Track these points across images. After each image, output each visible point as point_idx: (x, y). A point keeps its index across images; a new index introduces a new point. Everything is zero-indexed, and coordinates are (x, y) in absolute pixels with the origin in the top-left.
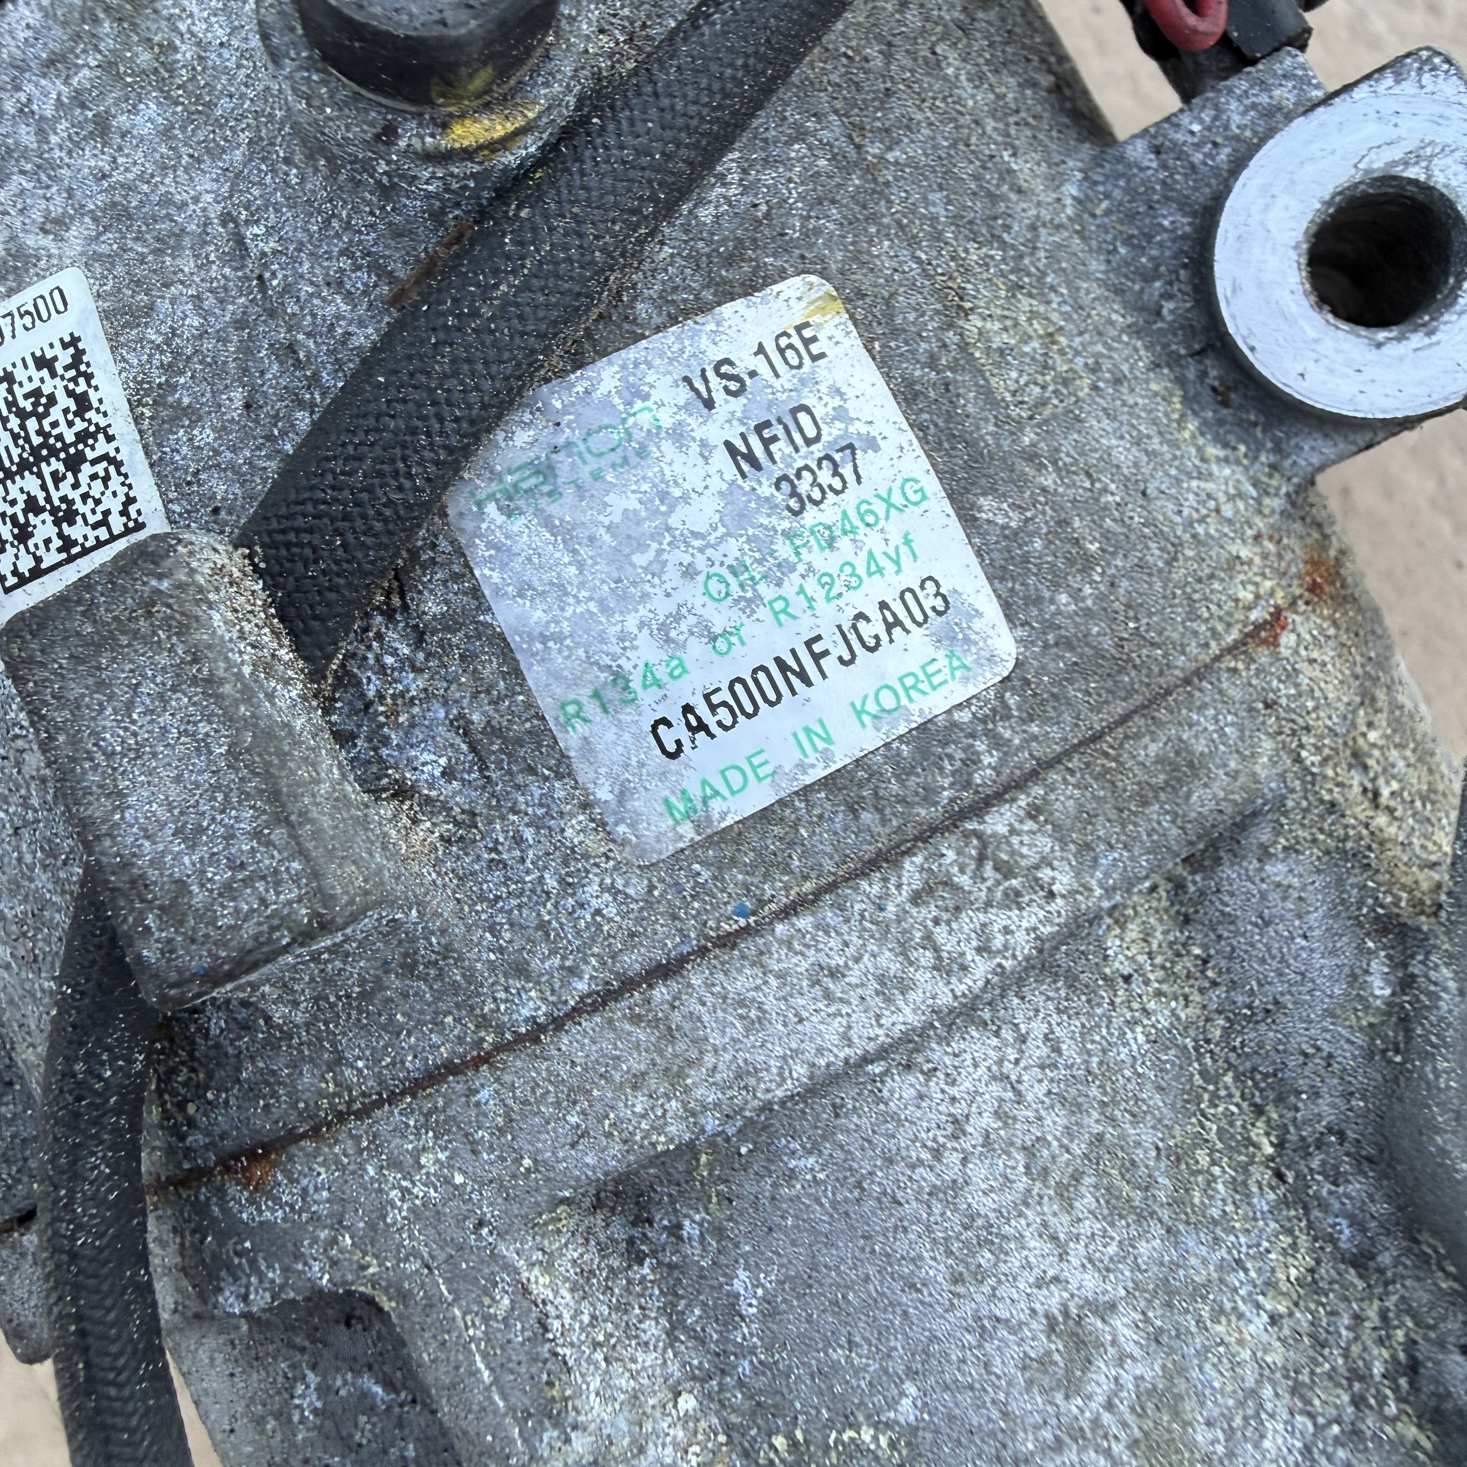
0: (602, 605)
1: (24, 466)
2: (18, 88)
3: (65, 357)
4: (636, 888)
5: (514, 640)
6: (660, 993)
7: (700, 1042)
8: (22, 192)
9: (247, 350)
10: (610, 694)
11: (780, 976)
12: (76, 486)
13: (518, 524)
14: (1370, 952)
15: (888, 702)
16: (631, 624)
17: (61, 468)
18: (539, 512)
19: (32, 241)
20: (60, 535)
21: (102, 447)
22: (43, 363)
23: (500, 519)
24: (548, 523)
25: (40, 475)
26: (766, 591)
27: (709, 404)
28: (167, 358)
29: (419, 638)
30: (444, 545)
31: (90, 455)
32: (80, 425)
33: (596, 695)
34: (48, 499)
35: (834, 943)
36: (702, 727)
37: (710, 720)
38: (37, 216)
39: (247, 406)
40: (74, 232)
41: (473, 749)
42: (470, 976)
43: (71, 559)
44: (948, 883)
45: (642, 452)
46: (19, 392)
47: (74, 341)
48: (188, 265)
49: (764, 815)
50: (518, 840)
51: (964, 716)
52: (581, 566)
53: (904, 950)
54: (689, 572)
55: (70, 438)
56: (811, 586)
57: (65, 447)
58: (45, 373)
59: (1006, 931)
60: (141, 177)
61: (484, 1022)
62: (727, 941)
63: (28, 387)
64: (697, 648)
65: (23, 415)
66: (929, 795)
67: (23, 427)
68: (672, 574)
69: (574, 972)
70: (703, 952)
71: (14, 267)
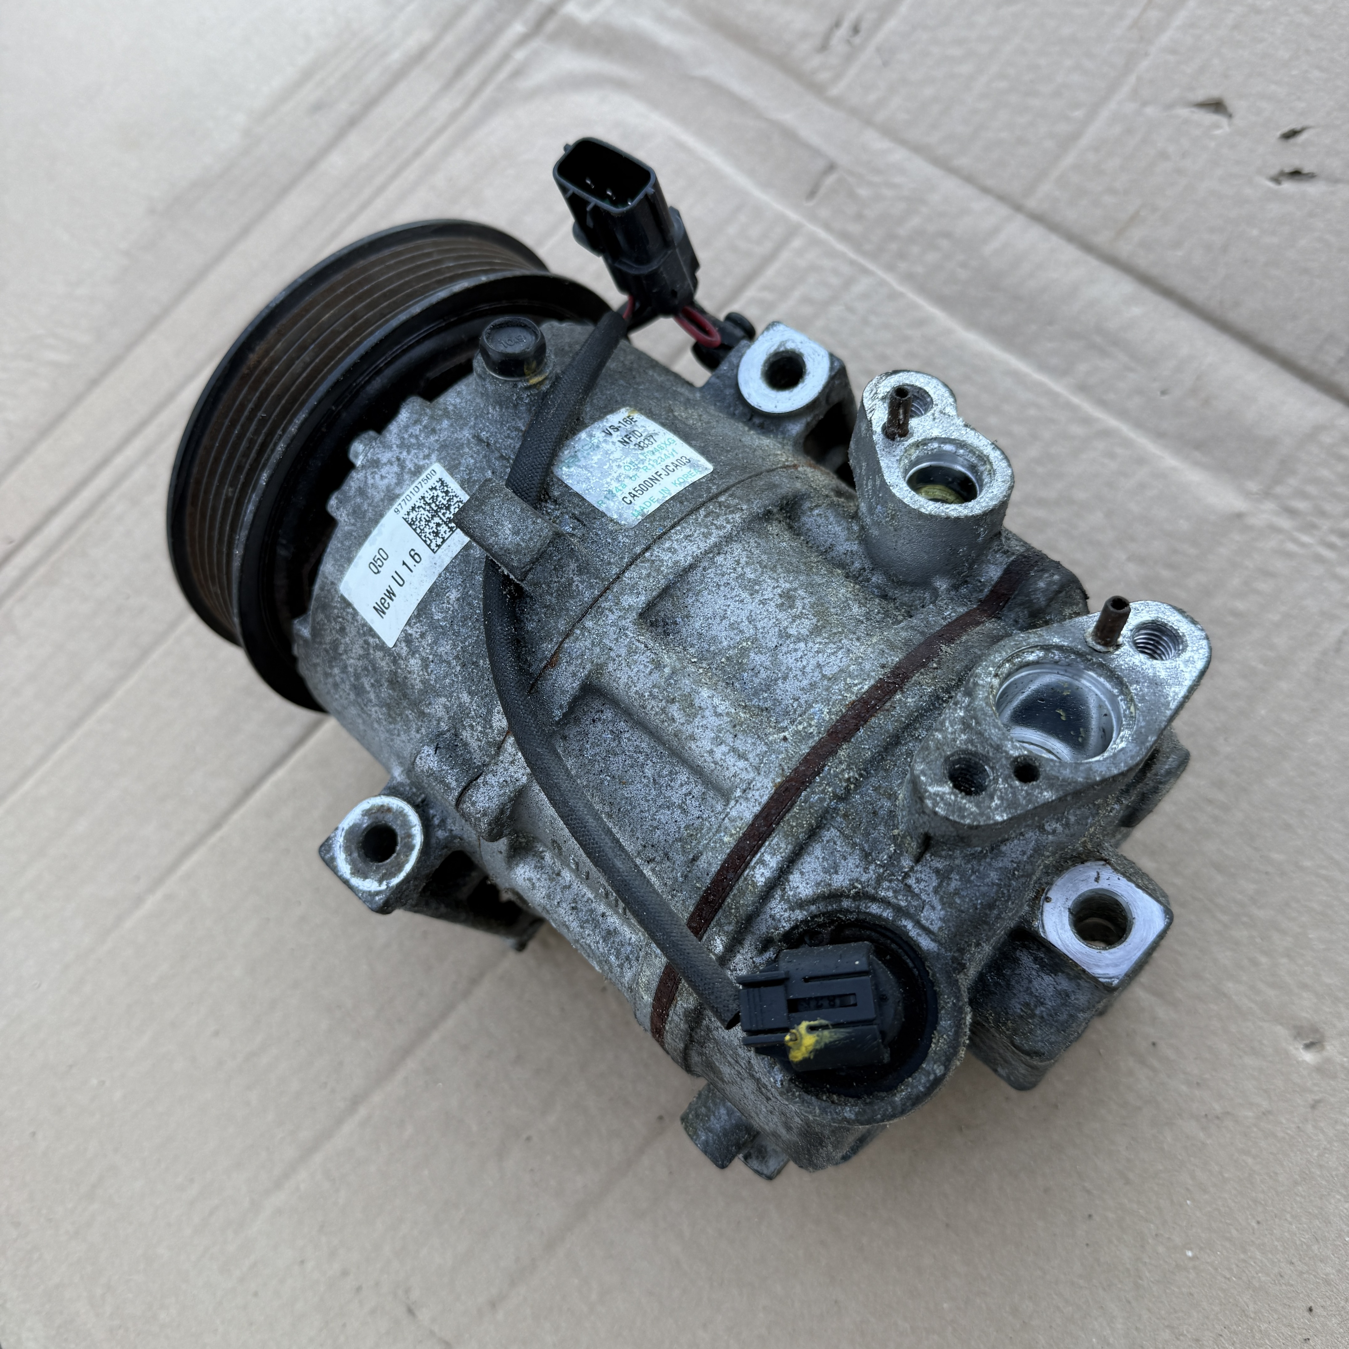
0: (599, 478)
1: (433, 516)
3: (439, 484)
4: (632, 533)
5: (580, 493)
6: (647, 554)
7: (662, 561)
8: (416, 454)
9: (489, 461)
10: (608, 496)
11: (677, 540)
12: (450, 512)
13: (572, 469)
14: (850, 522)
15: (682, 481)
16: (608, 480)
17: (444, 511)
18: (576, 465)
19: (421, 463)
20: (449, 527)
21: (455, 500)
22: (432, 489)
23: (567, 470)
24: (579, 467)
25: (439, 516)
26: (640, 466)
27: (611, 434)
28: (468, 472)
29: (555, 502)
30: (554, 479)
31: (452, 503)
32: (447, 498)
33: (605, 497)
34: (443, 521)
35: (688, 530)
36: (635, 496)
37: (635, 493)
38: (421, 457)
39: (493, 473)
40: (433, 456)
41: (578, 520)
42: (596, 569)
43: (453, 532)
44: (712, 512)
45: (598, 447)
46: (427, 500)
47: (440, 479)
48: (467, 450)
49: (658, 509)
50: (597, 534)
51: (704, 480)
52: (591, 473)
53: (707, 527)
54: (619, 466)
55: (445, 502)
56: (651, 462)
57: (445, 505)
58: (434, 491)
59: (733, 518)
60: (448, 437)
61: (603, 580)
62: (660, 537)
63: (430, 497)
64: (627, 481)
65: (429, 504)
66: (701, 496)
67: (430, 507)
68: (615, 468)
69: (623, 558)
70: (655, 541)
71: (418, 471)
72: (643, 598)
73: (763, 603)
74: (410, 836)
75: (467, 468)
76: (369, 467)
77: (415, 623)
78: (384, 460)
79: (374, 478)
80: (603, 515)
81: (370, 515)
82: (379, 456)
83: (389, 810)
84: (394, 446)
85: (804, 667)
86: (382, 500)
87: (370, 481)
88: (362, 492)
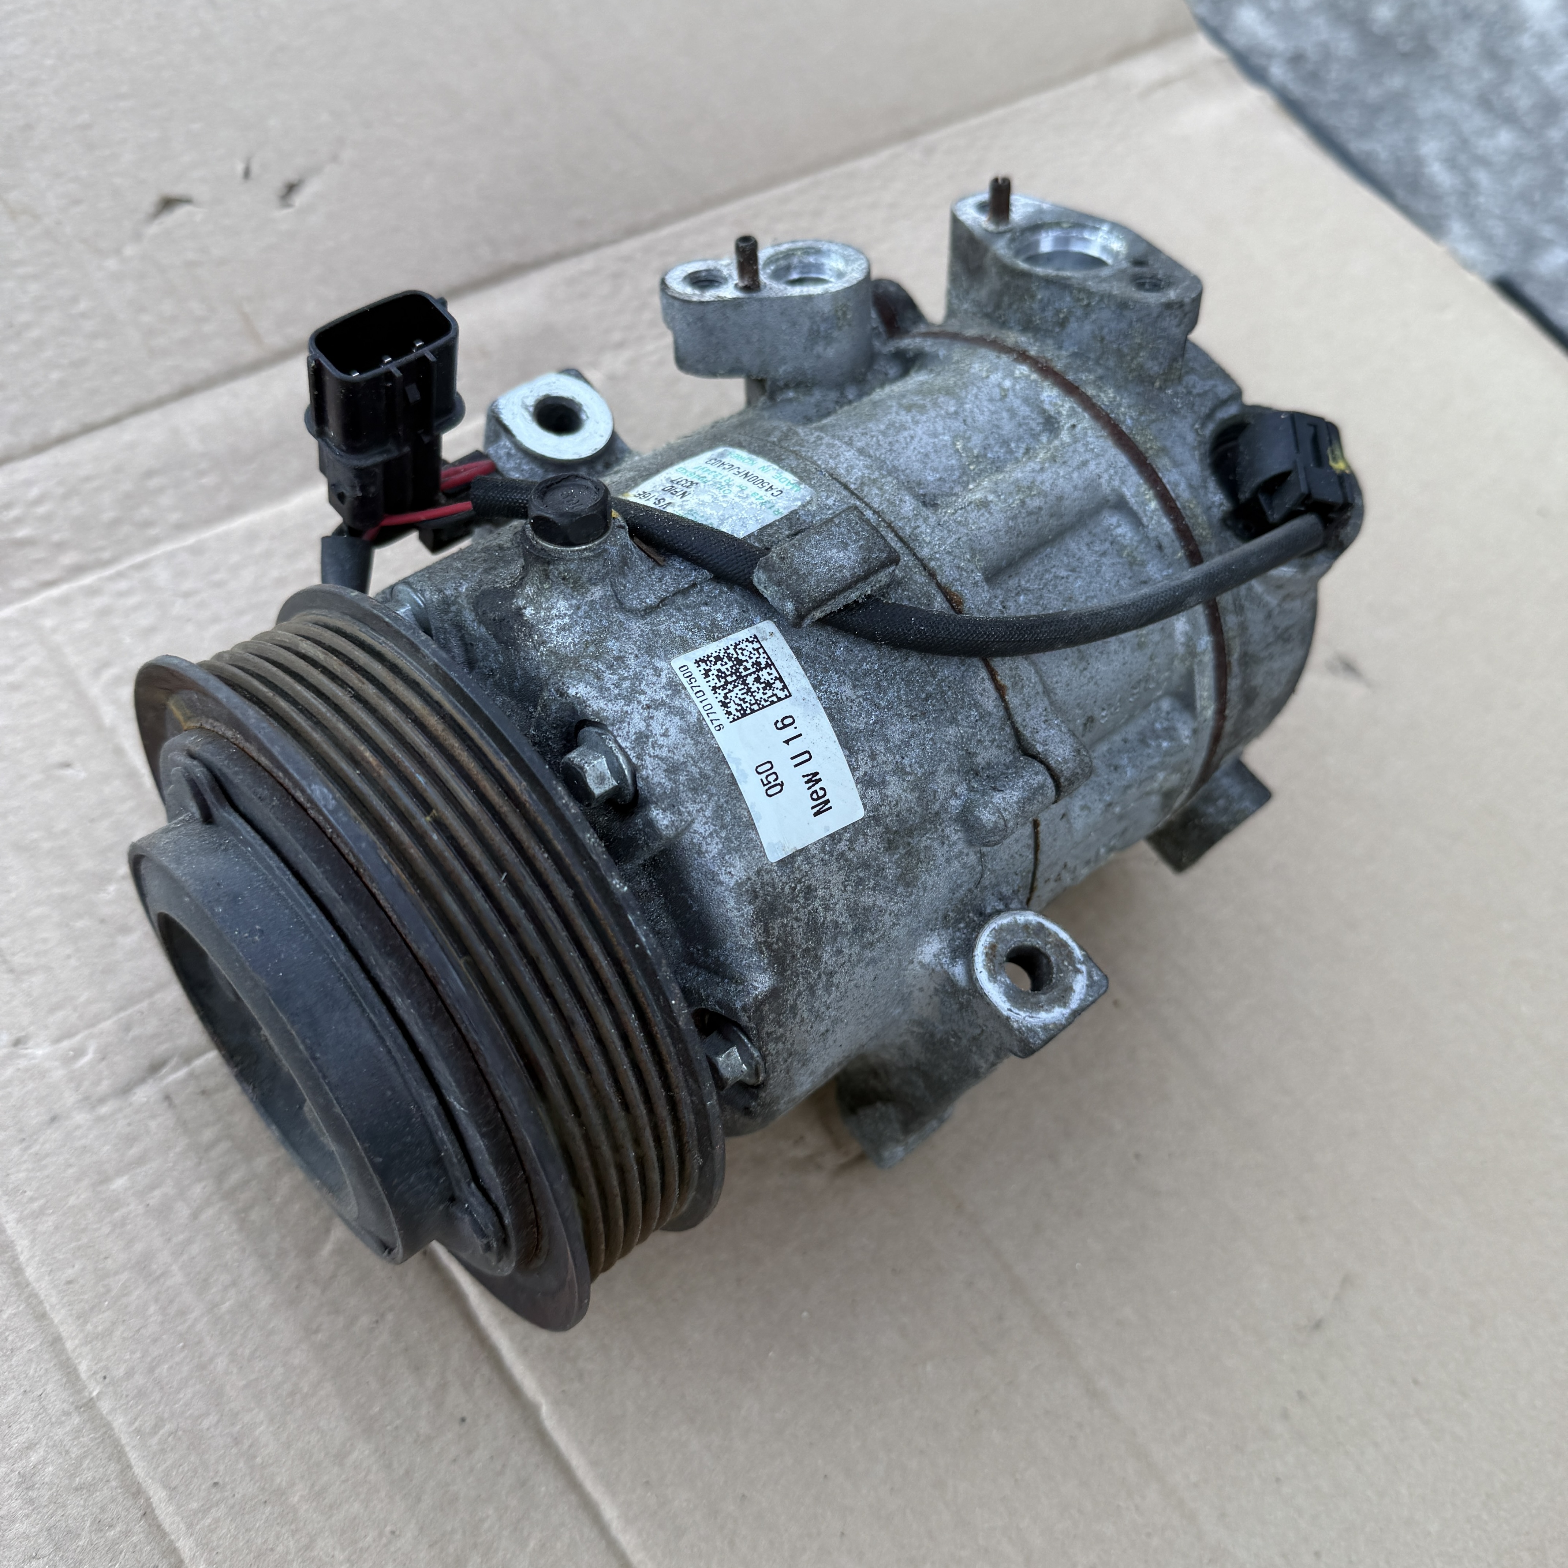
0: (742, 510)
1: (744, 683)
2: (609, 689)
3: (703, 665)
4: (824, 494)
5: (759, 527)
7: (862, 478)
8: (647, 685)
9: (688, 607)
10: (768, 505)
11: (837, 464)
12: (746, 661)
16: (745, 504)
17: (742, 667)
19: (665, 680)
21: (731, 651)
22: (707, 675)
25: (746, 676)
28: (696, 630)
31: (735, 656)
32: (726, 660)
33: (770, 508)
34: (754, 673)
35: (822, 457)
36: (771, 488)
37: (768, 487)
38: (655, 679)
40: (658, 665)
43: (773, 664)
46: (718, 685)
47: (697, 662)
48: (662, 627)
49: (792, 473)
55: (731, 664)
57: (735, 665)
58: (710, 673)
60: (635, 645)
62: (831, 475)
63: (716, 680)
64: (747, 492)
65: (727, 683)
67: (731, 683)
70: (836, 480)
71: (675, 687)
72: (907, 498)
73: (916, 423)
74: (1026, 926)
75: (691, 630)
76: (642, 749)
77: (857, 760)
78: (642, 726)
79: (661, 746)
80: (795, 512)
81: (708, 770)
82: (633, 731)
83: (992, 947)
84: (625, 708)
85: (989, 410)
86: (697, 743)
87: (664, 753)
88: (673, 769)
